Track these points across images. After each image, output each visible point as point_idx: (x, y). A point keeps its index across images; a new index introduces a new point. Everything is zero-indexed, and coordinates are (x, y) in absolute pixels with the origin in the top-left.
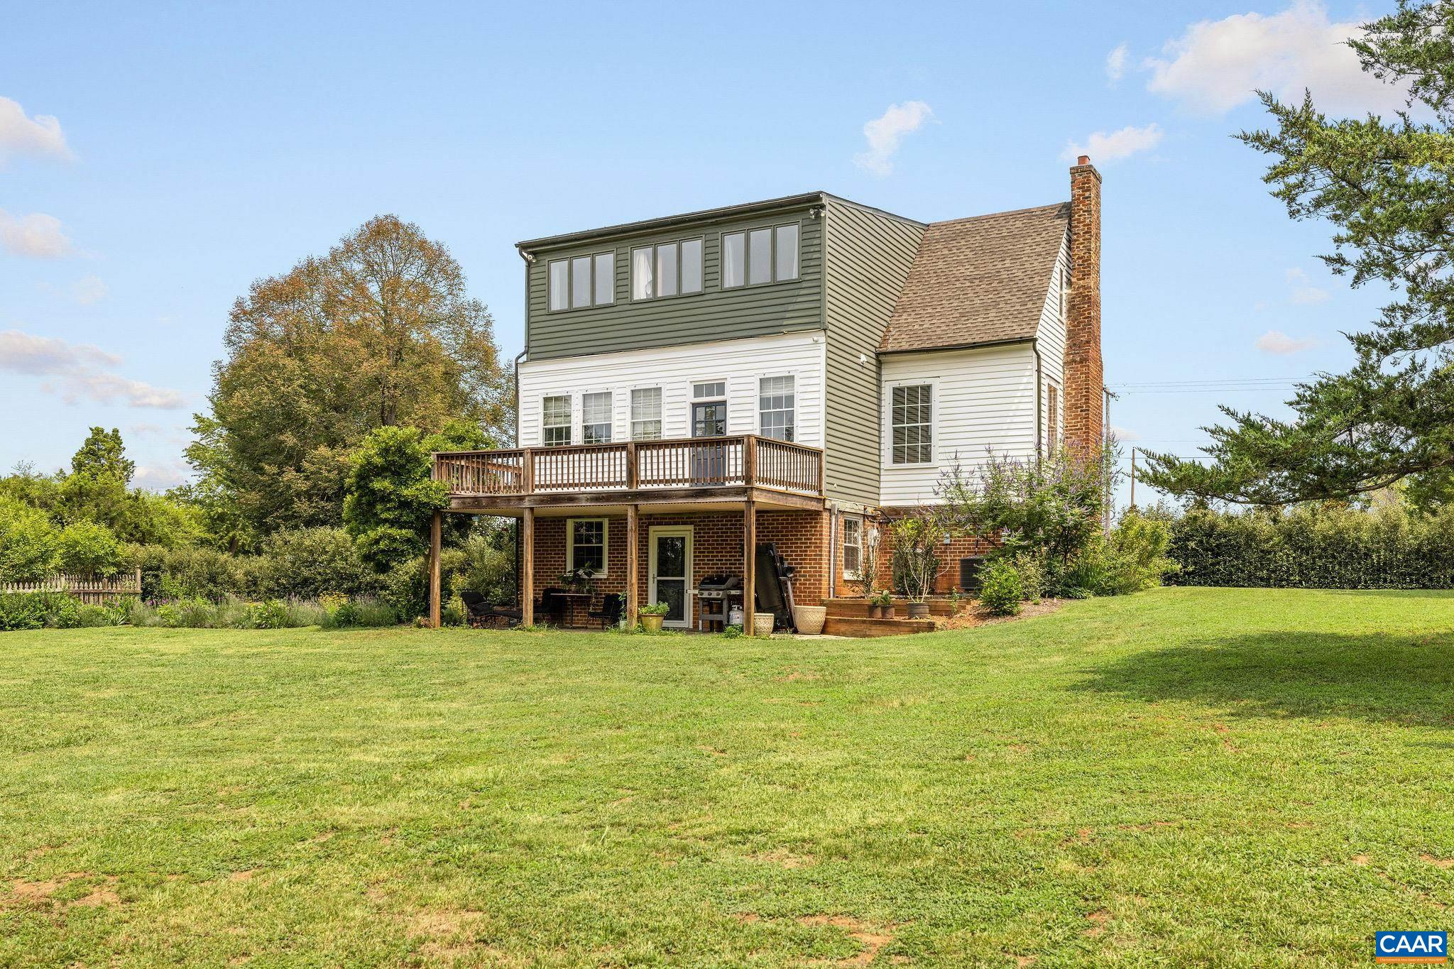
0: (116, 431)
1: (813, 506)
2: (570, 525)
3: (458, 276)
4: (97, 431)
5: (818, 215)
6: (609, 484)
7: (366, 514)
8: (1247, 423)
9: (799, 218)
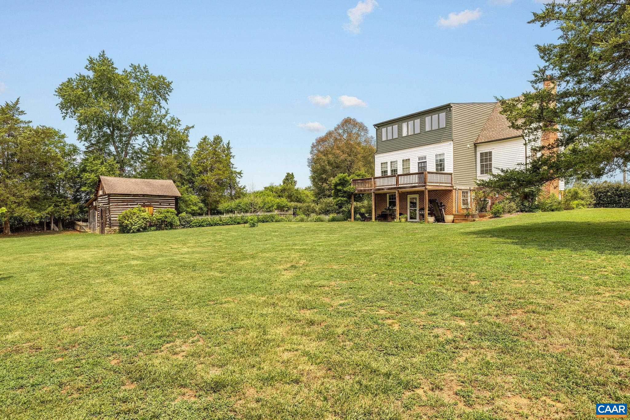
0: (292, 173)
1: (449, 188)
2: (388, 195)
3: (367, 130)
4: (288, 174)
5: (450, 110)
6: (392, 185)
7: (336, 195)
8: (502, 171)
9: (445, 110)
